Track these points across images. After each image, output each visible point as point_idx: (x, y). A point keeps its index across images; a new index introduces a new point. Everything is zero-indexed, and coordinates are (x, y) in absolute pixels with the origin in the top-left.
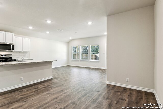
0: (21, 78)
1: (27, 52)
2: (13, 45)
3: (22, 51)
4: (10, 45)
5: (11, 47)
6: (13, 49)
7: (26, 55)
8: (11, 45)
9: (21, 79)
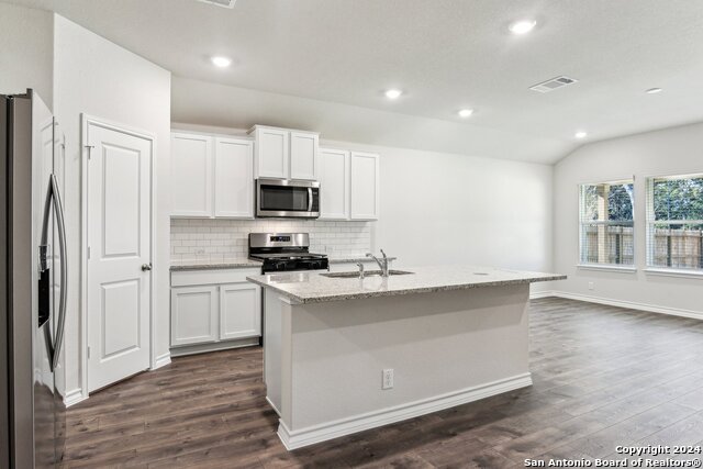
0: (385, 371)
1: (365, 221)
2: (316, 190)
3: (347, 217)
4: (306, 189)
5: (311, 196)
6: (316, 208)
7: (362, 235)
8: (310, 191)
9: (385, 380)
